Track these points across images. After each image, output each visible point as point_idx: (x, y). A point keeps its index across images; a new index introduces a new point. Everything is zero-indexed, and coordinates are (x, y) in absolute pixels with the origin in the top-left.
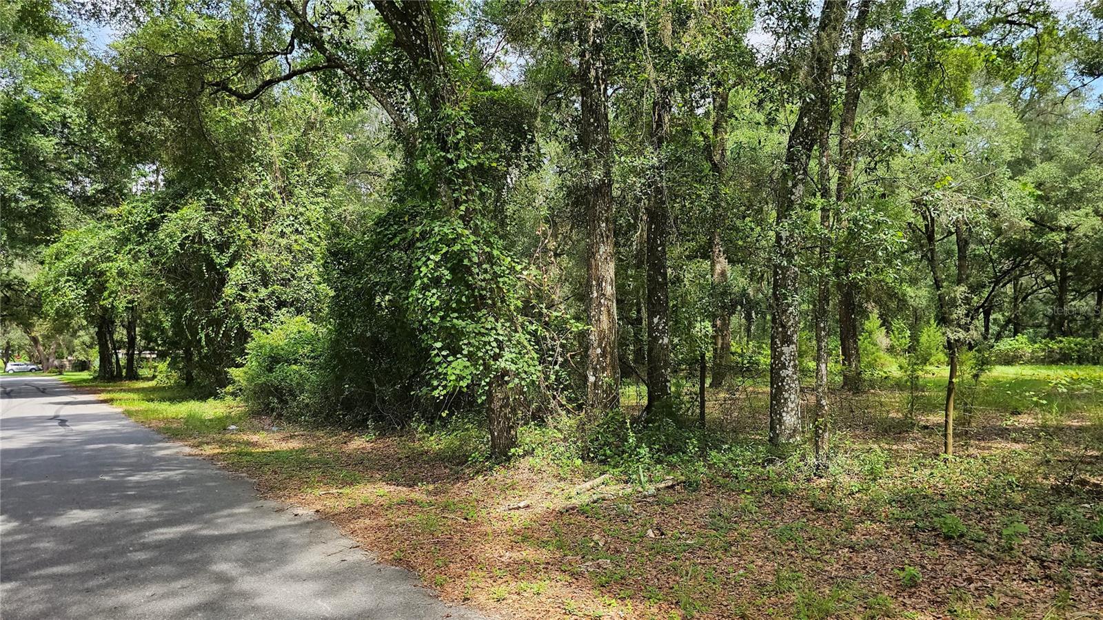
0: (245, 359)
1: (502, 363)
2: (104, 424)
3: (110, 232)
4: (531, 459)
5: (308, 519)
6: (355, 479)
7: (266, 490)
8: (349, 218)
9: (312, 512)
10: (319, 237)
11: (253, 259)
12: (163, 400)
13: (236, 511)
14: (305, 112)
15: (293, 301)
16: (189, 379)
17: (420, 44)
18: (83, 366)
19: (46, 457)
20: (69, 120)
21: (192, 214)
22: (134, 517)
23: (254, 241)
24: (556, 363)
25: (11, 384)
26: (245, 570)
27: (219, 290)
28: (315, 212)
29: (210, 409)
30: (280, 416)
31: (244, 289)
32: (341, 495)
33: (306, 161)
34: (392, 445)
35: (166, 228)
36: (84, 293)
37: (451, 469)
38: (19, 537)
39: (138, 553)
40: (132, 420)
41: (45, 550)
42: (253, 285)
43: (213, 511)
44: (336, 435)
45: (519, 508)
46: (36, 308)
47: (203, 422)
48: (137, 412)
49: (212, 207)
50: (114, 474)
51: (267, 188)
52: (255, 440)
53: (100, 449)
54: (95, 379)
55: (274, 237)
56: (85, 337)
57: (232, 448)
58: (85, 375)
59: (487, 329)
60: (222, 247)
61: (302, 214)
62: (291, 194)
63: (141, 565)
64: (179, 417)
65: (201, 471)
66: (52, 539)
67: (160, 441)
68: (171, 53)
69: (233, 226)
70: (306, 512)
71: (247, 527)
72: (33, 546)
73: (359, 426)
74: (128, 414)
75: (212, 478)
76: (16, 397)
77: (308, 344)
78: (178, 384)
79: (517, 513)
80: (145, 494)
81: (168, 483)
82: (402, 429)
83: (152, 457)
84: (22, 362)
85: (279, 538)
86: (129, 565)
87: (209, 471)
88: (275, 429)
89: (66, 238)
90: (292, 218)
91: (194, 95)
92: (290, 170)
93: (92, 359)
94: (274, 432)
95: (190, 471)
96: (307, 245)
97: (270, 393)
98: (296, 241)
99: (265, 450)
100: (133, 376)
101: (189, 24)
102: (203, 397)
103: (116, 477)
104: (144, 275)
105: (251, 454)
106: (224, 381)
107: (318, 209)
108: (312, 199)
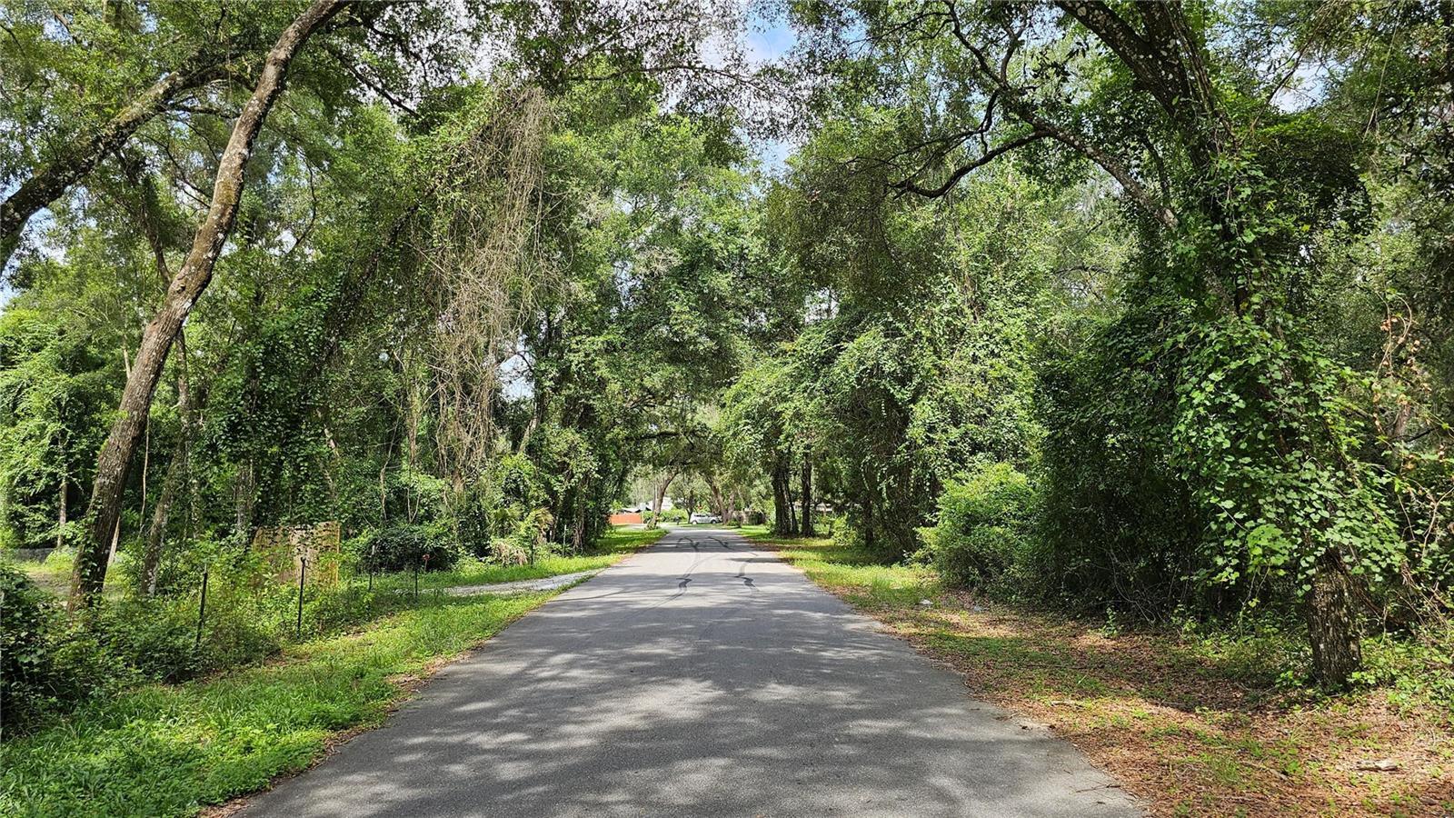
0: (936, 516)
1: (1332, 535)
2: (788, 587)
3: (787, 369)
4: (1390, 692)
5: (1041, 736)
6: (1097, 689)
7: (980, 688)
8: (1056, 331)
9: (1044, 727)
10: (1021, 359)
11: (940, 392)
12: (843, 562)
13: (947, 710)
14: (999, 201)
15: (991, 444)
16: (870, 539)
17: (1173, 79)
18: (759, 519)
19: (738, 619)
20: (746, 251)
21: (870, 342)
22: (834, 701)
23: (940, 370)
24: (1431, 539)
25: (697, 536)
26: (971, 791)
27: (902, 431)
28: (1015, 327)
29: (899, 577)
30: (982, 592)
31: (932, 429)
32: (1081, 709)
33: (1002, 262)
34: (1142, 645)
35: (844, 359)
36: (762, 437)
37: (1246, 693)
38: (724, 708)
39: (845, 746)
40: (816, 583)
41: (751, 727)
42: (942, 424)
43: (920, 707)
44: (1060, 625)
45: (1377, 769)
46: (717, 456)
47: (892, 592)
48: (819, 574)
49: (892, 333)
50: (806, 646)
51: (954, 302)
52: (955, 621)
53: (787, 616)
54: (772, 533)
55: (964, 363)
56: (760, 486)
57: (930, 629)
58: (762, 529)
59: (1305, 481)
60: (903, 381)
61: (998, 331)
62: (984, 307)
63: (850, 761)
64: (865, 583)
65: (898, 654)
66: (756, 715)
67: (848, 612)
68: (851, 158)
69: (916, 353)
70: (1038, 726)
71: (964, 734)
72: (740, 720)
73: (1094, 615)
74: (811, 576)
75: (915, 665)
76: (702, 551)
77: (1013, 500)
78: (857, 544)
79: (1375, 776)
80: (843, 674)
81: (863, 665)
82: (1156, 624)
83: (842, 631)
84: (702, 512)
85: (1008, 754)
86: (836, 760)
87: (907, 655)
88: (977, 608)
89: (746, 377)
90: (985, 338)
91: (876, 203)
92: (983, 277)
93: (767, 511)
94: (978, 613)
95: (885, 653)
96: (1005, 371)
97: (968, 562)
98: (992, 366)
99: (969, 635)
100: (810, 533)
101: (865, 120)
102: (887, 562)
103: (809, 650)
104: (821, 416)
105: (954, 639)
106: (913, 544)
107: (1019, 323)
108: (1010, 311)
